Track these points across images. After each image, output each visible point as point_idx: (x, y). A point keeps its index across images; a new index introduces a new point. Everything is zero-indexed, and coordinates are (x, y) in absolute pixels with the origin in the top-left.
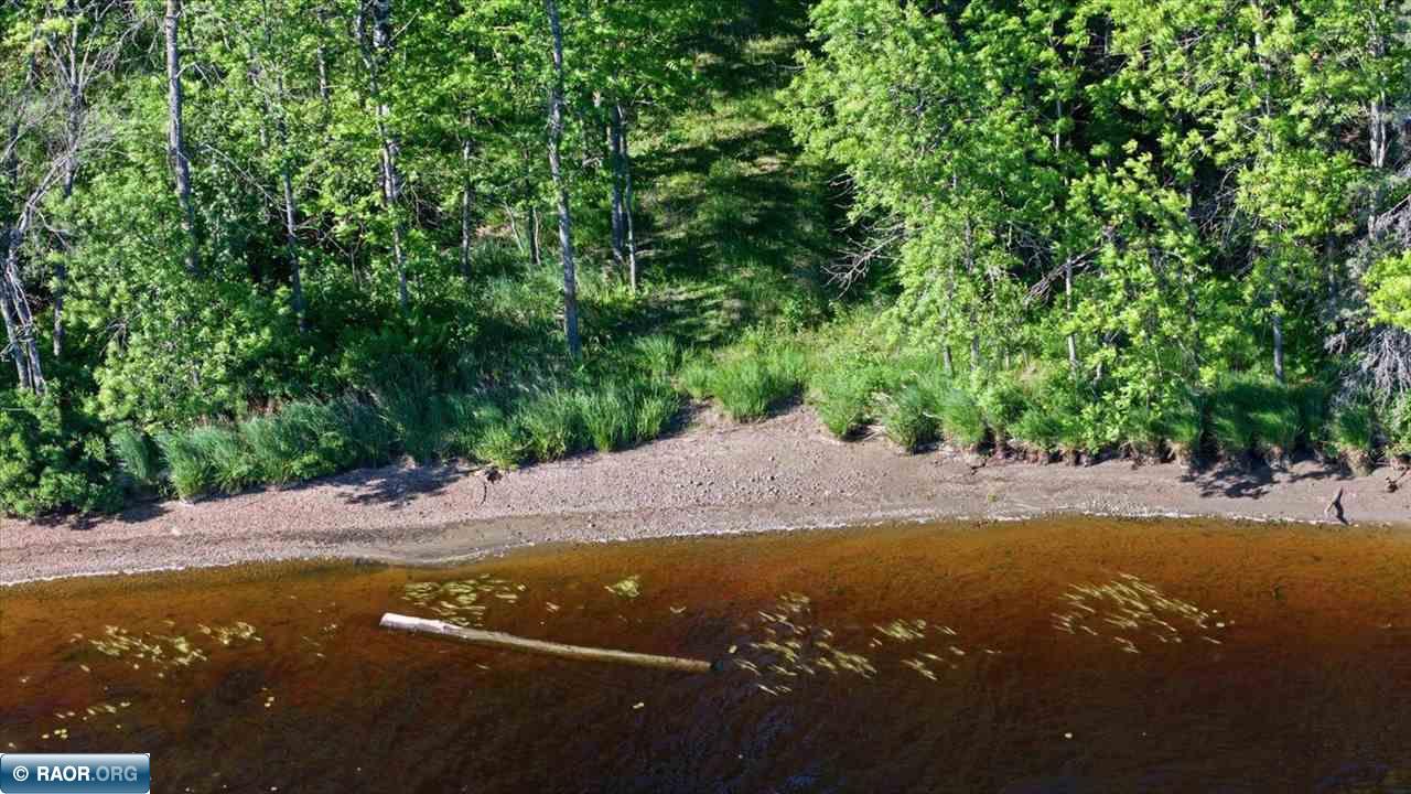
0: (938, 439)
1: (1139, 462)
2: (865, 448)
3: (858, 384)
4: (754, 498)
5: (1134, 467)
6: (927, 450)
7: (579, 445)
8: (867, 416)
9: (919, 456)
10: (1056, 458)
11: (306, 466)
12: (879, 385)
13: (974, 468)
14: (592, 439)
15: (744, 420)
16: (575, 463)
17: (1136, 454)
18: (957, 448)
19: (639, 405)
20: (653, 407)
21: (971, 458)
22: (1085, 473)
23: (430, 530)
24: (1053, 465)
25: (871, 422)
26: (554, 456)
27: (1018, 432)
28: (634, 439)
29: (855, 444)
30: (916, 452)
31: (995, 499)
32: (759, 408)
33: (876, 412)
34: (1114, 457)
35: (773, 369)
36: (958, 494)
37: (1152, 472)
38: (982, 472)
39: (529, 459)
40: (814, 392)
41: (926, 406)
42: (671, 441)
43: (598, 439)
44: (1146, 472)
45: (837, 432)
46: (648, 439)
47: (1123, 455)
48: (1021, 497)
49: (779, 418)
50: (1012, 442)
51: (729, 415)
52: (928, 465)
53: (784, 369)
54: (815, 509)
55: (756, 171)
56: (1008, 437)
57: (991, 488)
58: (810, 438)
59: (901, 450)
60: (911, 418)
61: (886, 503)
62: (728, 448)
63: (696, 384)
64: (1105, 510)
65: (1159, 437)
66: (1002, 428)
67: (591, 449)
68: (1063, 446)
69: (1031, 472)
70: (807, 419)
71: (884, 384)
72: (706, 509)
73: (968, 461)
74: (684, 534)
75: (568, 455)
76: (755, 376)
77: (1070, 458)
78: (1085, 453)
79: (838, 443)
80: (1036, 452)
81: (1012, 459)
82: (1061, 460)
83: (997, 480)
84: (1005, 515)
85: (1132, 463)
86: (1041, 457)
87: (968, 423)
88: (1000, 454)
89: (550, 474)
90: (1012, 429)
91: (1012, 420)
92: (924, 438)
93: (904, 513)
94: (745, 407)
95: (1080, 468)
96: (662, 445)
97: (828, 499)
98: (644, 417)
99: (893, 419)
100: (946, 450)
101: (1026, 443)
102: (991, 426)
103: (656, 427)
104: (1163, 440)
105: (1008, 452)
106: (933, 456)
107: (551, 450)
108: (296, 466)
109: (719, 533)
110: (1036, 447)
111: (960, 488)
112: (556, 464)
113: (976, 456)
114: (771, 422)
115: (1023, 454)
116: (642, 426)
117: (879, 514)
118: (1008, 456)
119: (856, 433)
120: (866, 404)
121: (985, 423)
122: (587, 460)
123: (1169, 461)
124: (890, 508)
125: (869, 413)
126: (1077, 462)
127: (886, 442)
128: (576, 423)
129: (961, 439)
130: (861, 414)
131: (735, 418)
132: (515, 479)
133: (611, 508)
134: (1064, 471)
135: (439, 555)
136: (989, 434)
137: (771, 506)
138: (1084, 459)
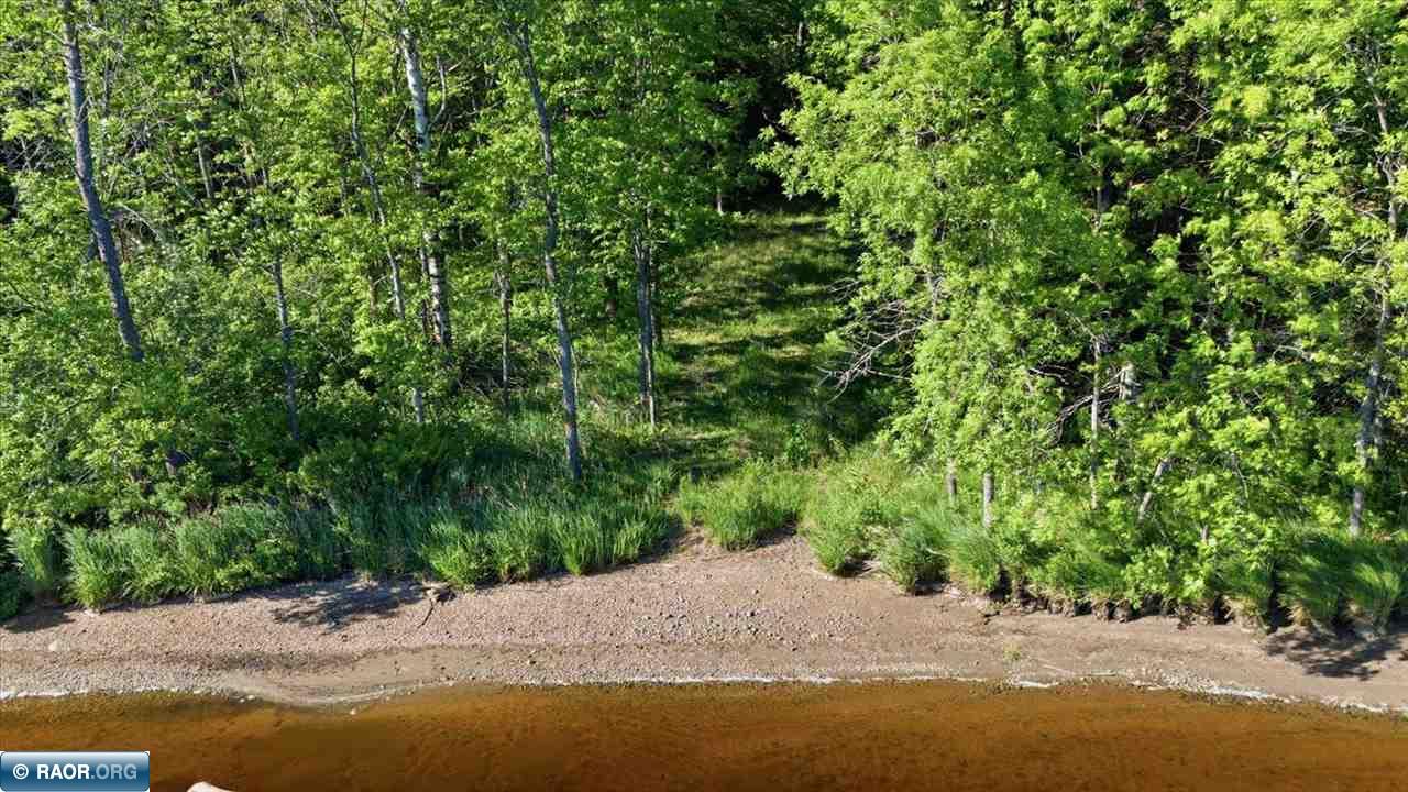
0: (943, 580)
1: (1185, 622)
2: (857, 586)
3: (853, 513)
4: (729, 638)
5: (1180, 627)
6: (930, 592)
7: (546, 567)
8: (863, 551)
9: (920, 598)
10: (1084, 610)
11: (232, 576)
12: (874, 516)
13: (987, 616)
14: (561, 560)
15: (731, 547)
16: (542, 585)
17: (1181, 611)
18: (965, 593)
19: (618, 525)
20: (633, 530)
21: (982, 604)
22: (1120, 630)
23: (340, 658)
24: (1079, 618)
25: (867, 557)
26: (514, 577)
27: (1040, 580)
28: (609, 562)
29: (849, 580)
30: (919, 593)
31: (1016, 657)
32: (749, 534)
33: (872, 546)
34: (1156, 612)
35: (767, 498)
36: (970, 647)
37: (1203, 633)
38: (996, 621)
39: (487, 579)
40: (808, 522)
41: (931, 542)
42: (649, 567)
43: (570, 562)
44: (1199, 634)
45: (828, 564)
46: (625, 563)
47: (1165, 610)
48: (1050, 656)
49: (771, 548)
50: (1032, 588)
51: (717, 540)
52: (933, 610)
53: (777, 498)
54: (798, 657)
55: (783, 355)
56: (1026, 581)
57: (1011, 643)
58: (801, 570)
59: (900, 590)
60: (912, 554)
61: (883, 655)
62: (709, 577)
63: (686, 507)
64: (1160, 682)
65: (1217, 593)
66: (1019, 571)
67: (562, 570)
68: (1094, 597)
69: (1054, 625)
70: (799, 550)
71: (881, 516)
72: (670, 649)
73: (980, 607)
74: (637, 679)
75: (532, 577)
76: (744, 502)
77: (1103, 611)
78: (1121, 606)
79: (831, 578)
80: (1061, 602)
81: (1030, 608)
82: (1090, 612)
83: (1015, 632)
84: (1031, 680)
85: (1178, 621)
86: (1066, 609)
87: (981, 564)
88: (1015, 601)
89: (509, 596)
90: (1034, 574)
91: (1035, 563)
92: (927, 578)
93: (906, 668)
94: (733, 534)
95: (1114, 625)
96: (641, 569)
97: (813, 644)
98: (622, 538)
99: (892, 554)
100: (952, 592)
101: (1048, 591)
102: (1006, 568)
103: (634, 551)
104: (1220, 597)
105: (1026, 598)
106: (938, 599)
107: (512, 570)
108: (220, 575)
109: (679, 681)
110: (1062, 596)
111: (971, 640)
112: (518, 587)
113: (987, 602)
114: (760, 551)
115: (1045, 603)
116: (619, 547)
117: (874, 668)
118: (1025, 604)
119: (851, 568)
120: (863, 539)
121: (1000, 563)
122: (555, 582)
123: (1225, 622)
124: (887, 661)
125: (864, 546)
126: (1111, 617)
127: (884, 582)
128: (545, 541)
129: (972, 581)
130: (857, 548)
131: (722, 544)
132: (470, 600)
133: (561, 639)
134: (1094, 625)
135: (333, 693)
136: (1004, 578)
137: (746, 649)
138: (1119, 613)
